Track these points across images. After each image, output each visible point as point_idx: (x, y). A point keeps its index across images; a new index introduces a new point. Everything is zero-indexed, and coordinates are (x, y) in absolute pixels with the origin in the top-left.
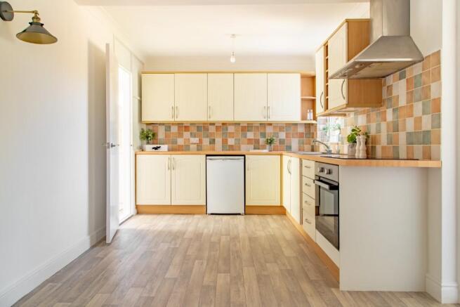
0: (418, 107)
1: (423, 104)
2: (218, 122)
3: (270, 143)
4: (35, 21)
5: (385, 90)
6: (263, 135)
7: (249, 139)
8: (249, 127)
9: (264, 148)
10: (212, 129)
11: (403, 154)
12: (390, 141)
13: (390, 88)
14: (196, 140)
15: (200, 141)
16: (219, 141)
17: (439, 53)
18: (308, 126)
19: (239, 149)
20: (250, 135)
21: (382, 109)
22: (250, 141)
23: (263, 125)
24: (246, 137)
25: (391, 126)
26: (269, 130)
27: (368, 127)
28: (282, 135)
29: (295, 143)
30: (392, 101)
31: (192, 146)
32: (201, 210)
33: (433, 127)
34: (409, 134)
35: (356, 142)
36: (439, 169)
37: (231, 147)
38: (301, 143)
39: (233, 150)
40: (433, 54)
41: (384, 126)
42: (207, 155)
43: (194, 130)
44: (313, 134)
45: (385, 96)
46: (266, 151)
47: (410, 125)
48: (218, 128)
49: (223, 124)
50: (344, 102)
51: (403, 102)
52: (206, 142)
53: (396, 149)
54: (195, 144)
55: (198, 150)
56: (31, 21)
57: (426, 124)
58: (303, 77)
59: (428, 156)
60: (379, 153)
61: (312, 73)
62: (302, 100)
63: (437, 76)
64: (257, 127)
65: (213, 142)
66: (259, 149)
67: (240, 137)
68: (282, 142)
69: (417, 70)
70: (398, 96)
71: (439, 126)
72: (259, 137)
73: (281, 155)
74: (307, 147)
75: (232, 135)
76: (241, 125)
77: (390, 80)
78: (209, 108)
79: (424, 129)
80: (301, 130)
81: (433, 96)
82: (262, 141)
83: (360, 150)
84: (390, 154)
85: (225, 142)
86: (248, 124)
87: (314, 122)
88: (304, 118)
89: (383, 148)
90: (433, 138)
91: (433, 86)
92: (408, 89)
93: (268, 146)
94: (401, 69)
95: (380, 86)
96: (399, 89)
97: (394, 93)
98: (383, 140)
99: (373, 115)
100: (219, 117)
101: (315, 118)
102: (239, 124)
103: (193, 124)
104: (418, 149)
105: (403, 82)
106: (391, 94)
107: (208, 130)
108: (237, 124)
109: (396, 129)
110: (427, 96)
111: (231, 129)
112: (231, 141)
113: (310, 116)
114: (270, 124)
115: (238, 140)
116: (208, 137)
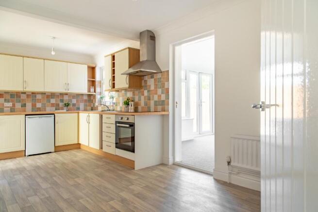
0: (159, 91)
1: (162, 90)
2: (29, 92)
3: (68, 106)
5: (143, 82)
6: (62, 101)
7: (52, 104)
8: (52, 95)
9: (62, 109)
10: (23, 97)
11: (152, 109)
12: (146, 104)
13: (146, 81)
14: (10, 104)
15: (14, 105)
16: (29, 105)
17: (168, 71)
18: (89, 96)
19: (45, 111)
20: (53, 101)
21: (143, 90)
22: (53, 105)
23: (62, 94)
24: (50, 102)
25: (147, 98)
26: (66, 98)
28: (74, 101)
29: (82, 106)
30: (147, 87)
31: (5, 109)
32: (22, 154)
33: (166, 99)
34: (156, 102)
35: (129, 105)
36: (168, 115)
37: (39, 109)
38: (86, 106)
39: (40, 111)
40: (166, 71)
41: (142, 98)
42: (26, 115)
43: (8, 97)
44: (92, 100)
45: (143, 84)
46: (65, 111)
47: (156, 98)
48: (28, 96)
49: (33, 93)
50: (127, 86)
51: (152, 88)
52: (18, 106)
53: (149, 108)
54: (8, 107)
55: (11, 111)
57: (163, 97)
58: (89, 67)
59: (164, 110)
60: (140, 109)
61: (94, 66)
62: (88, 80)
63: (168, 80)
64: (58, 96)
65: (24, 105)
66: (59, 110)
67: (45, 101)
68: (74, 105)
69: (159, 76)
70: (150, 85)
71: (168, 99)
72: (59, 102)
73: (78, 113)
74: (89, 108)
75: (39, 101)
76: (47, 94)
77: (146, 78)
78: (24, 82)
79: (162, 99)
80: (85, 98)
81: (166, 87)
82: (61, 104)
83: (131, 108)
84: (146, 110)
85: (34, 106)
86: (51, 93)
87: (94, 94)
88: (89, 91)
89: (142, 107)
90: (166, 102)
91: (166, 83)
92: (155, 83)
93: (65, 108)
94: (152, 75)
95: (141, 80)
96: (151, 82)
97: (148, 83)
98: (142, 103)
99: (137, 92)
100: (30, 89)
101: (95, 92)
102: (45, 93)
103: (7, 93)
104: (159, 108)
105: (153, 80)
106: (146, 84)
107: (20, 97)
108: (43, 93)
109: (149, 99)
110: (163, 87)
111: (39, 97)
112: (39, 105)
113: (92, 90)
114: (67, 94)
115: (44, 105)
116: (20, 102)
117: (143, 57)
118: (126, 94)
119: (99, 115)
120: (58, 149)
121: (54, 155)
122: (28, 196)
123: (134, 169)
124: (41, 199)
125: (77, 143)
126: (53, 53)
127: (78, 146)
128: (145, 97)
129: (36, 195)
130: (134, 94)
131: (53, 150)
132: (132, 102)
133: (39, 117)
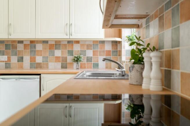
3: (77, 61)
6: (71, 53)
7: (56, 57)
8: (57, 44)
10: (20, 47)
15: (9, 59)
16: (27, 59)
20: (58, 53)
22: (57, 59)
23: (70, 42)
24: (54, 55)
26: (77, 48)
28: (90, 53)
37: (39, 66)
43: (2, 48)
44: (120, 51)
48: (26, 46)
49: (32, 42)
52: (14, 59)
54: (4, 61)
55: (6, 68)
64: (65, 45)
65: (21, 60)
67: (47, 54)
68: (89, 59)
72: (66, 55)
75: (40, 53)
76: (49, 43)
80: (108, 47)
82: (70, 59)
85: (33, 60)
86: (56, 41)
93: (75, 64)
102: (47, 42)
107: (16, 48)
108: (45, 42)
111: (39, 47)
112: (39, 59)
114: (78, 42)
115: (45, 59)
116: (16, 55)
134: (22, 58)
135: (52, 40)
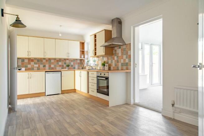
0: (125, 57)
1: (126, 56)
2: (47, 58)
3: (68, 66)
4: (18, 19)
5: (114, 51)
6: (65, 63)
8: (60, 60)
9: (65, 68)
10: (44, 61)
11: (120, 68)
12: (116, 65)
13: (116, 51)
14: (37, 66)
15: (39, 66)
16: (47, 66)
17: (130, 44)
18: (81, 60)
19: (56, 69)
20: (60, 63)
21: (113, 56)
22: (60, 66)
23: (65, 59)
24: (58, 64)
25: (116, 61)
26: (67, 61)
27: (108, 61)
28: (72, 63)
29: (76, 66)
30: (116, 54)
31: (35, 68)
32: (43, 94)
33: (129, 62)
34: (122, 64)
35: (105, 66)
36: (130, 72)
37: (53, 68)
38: (79, 66)
39: (53, 69)
40: (129, 44)
41: (114, 61)
42: (46, 72)
43: (36, 61)
44: (83, 63)
45: (114, 52)
46: (67, 69)
47: (122, 61)
48: (47, 61)
49: (49, 59)
50: (104, 54)
51: (120, 55)
52: (41, 66)
53: (118, 67)
54: (36, 67)
55: (38, 70)
56: (16, 19)
57: (127, 61)
58: (81, 43)
59: (127, 69)
60: (112, 68)
61: (83, 42)
62: (80, 51)
63: (130, 49)
64: (63, 60)
65: (44, 66)
66: (63, 69)
67: (56, 64)
68: (72, 66)
69: (124, 47)
70: (118, 53)
71: (131, 62)
72: (63, 64)
73: (74, 71)
74: (81, 68)
75: (53, 63)
77: (116, 48)
78: (44, 52)
79: (126, 62)
80: (79, 61)
81: (129, 54)
82: (65, 66)
83: (107, 68)
84: (116, 69)
85: (50, 66)
88: (81, 57)
89: (113, 67)
90: (129, 64)
91: (129, 52)
92: (121, 51)
93: (67, 68)
94: (119, 46)
95: (112, 50)
96: (119, 51)
97: (117, 52)
98: (113, 65)
99: (110, 58)
100: (48, 56)
101: (84, 58)
102: (56, 59)
103: (35, 59)
104: (125, 67)
106: (116, 52)
107: (42, 61)
108: (55, 59)
109: (118, 62)
110: (127, 54)
111: (52, 61)
112: (52, 66)
113: (83, 56)
114: (68, 59)
115: (55, 66)
116: (42, 64)
117: (114, 35)
118: (103, 59)
119: (86, 72)
120: (63, 92)
121: (61, 96)
122: (47, 119)
123: (109, 106)
124: (55, 121)
125: (74, 89)
126: (60, 35)
127: (74, 91)
128: (115, 61)
129: (52, 118)
130: (108, 59)
131: (60, 92)
132: (107, 64)
133: (53, 73)
134: (45, 65)
135: (57, 58)
